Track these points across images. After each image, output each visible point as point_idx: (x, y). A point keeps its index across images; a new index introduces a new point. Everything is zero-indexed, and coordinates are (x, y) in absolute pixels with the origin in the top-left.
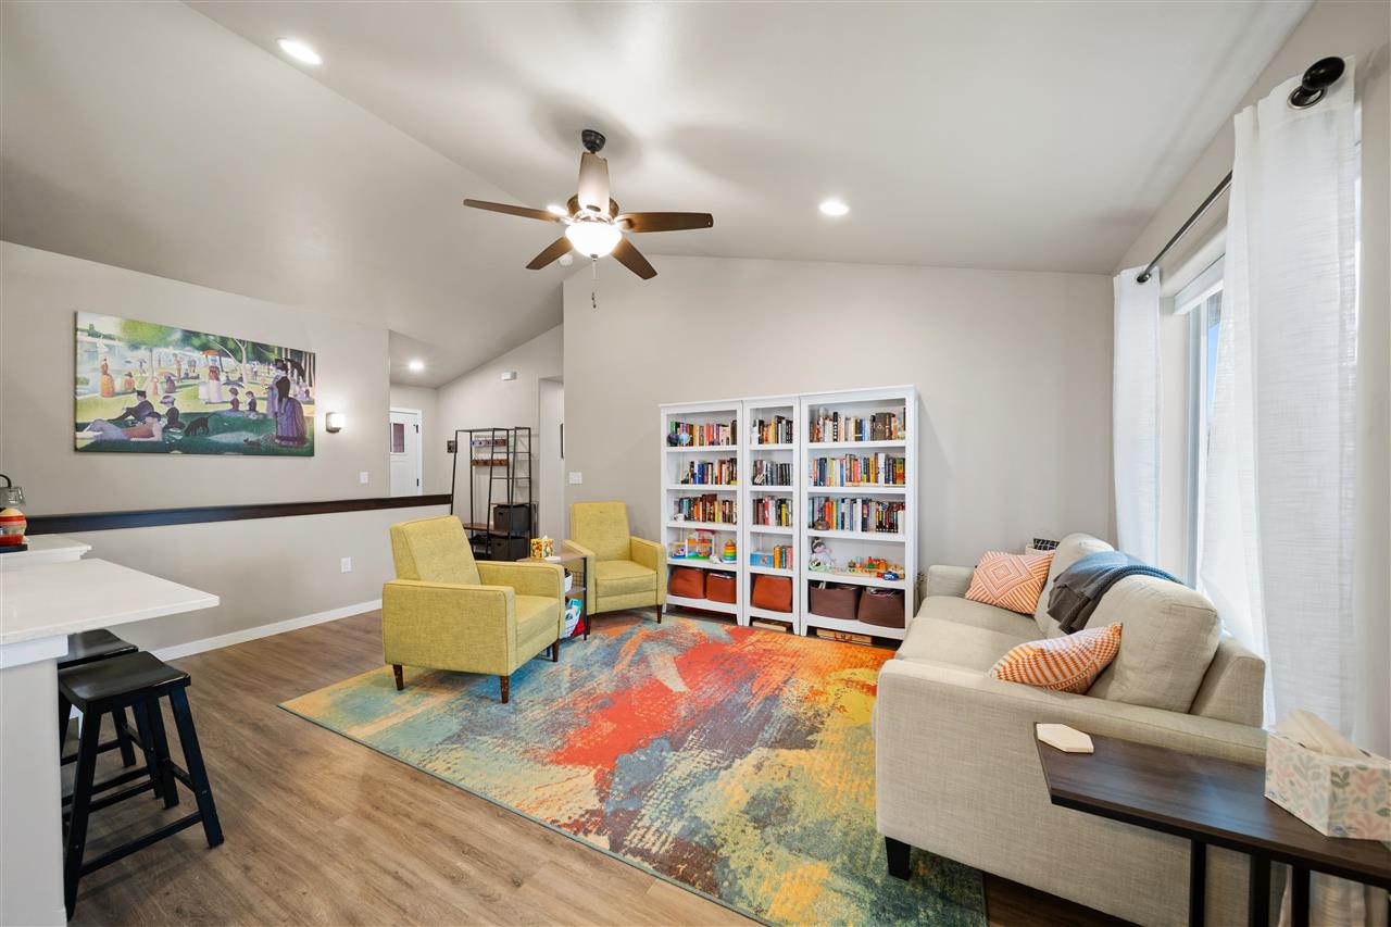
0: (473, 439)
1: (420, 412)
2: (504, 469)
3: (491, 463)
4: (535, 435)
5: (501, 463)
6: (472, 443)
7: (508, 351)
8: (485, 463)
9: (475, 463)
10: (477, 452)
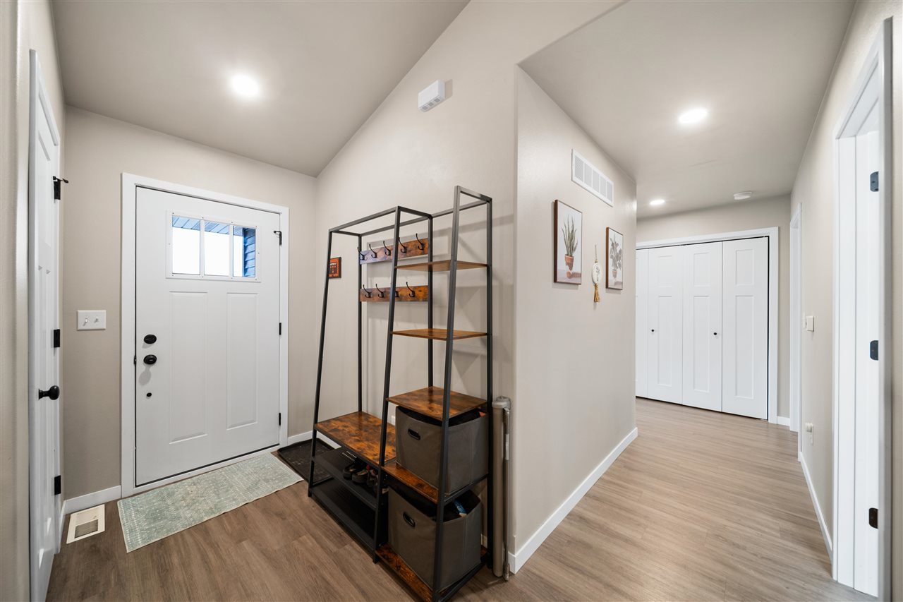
0: (364, 248)
1: (285, 211)
2: (421, 309)
3: (393, 296)
4: (503, 221)
5: (414, 294)
6: (362, 257)
7: (429, 44)
8: (383, 294)
9: (366, 295)
10: (372, 275)
